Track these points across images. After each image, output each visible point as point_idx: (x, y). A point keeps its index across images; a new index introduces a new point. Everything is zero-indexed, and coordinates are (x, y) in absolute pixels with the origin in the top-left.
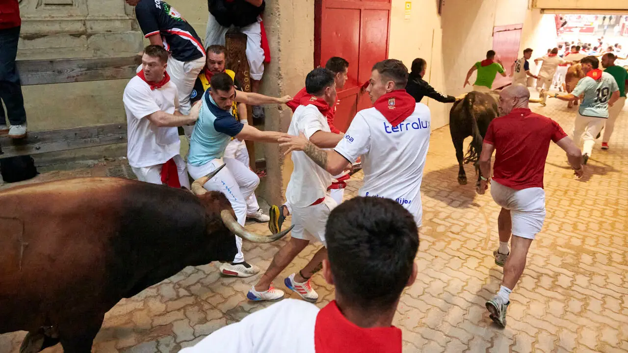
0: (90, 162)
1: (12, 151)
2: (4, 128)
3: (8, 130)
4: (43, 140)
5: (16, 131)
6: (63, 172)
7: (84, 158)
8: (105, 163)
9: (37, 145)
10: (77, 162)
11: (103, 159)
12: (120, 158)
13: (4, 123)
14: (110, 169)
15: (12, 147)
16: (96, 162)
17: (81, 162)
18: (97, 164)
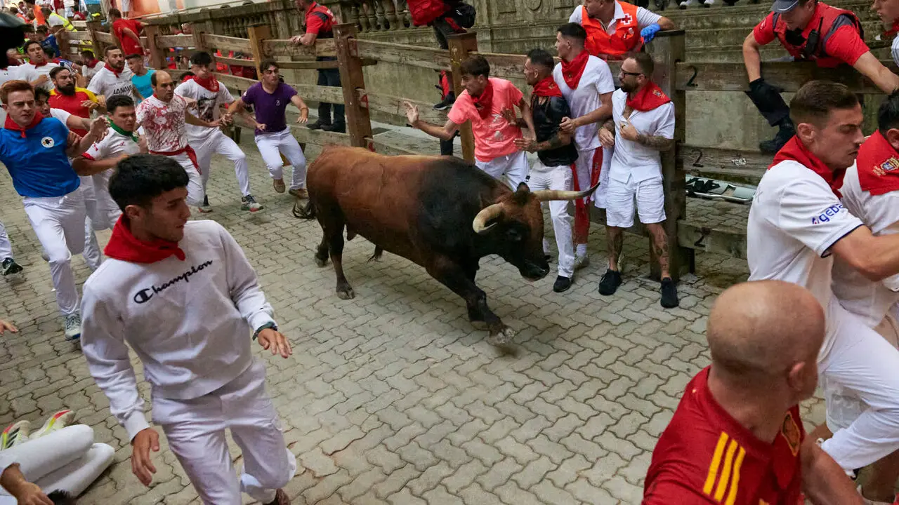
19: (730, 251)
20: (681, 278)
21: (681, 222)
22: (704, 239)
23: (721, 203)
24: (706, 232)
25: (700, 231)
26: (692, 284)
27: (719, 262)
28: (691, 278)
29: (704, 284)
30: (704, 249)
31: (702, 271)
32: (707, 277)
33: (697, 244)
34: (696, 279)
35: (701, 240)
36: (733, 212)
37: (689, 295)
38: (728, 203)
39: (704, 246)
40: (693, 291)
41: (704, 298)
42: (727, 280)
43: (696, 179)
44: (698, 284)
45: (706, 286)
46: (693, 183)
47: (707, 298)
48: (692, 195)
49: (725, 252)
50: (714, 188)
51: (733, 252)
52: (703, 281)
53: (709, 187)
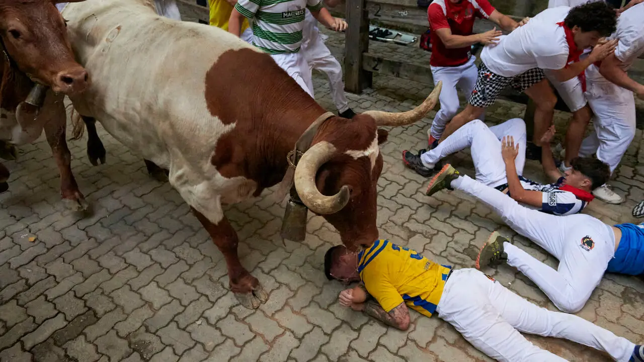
19: (393, 73)
20: (364, 91)
21: (365, 54)
22: (378, 66)
23: (391, 45)
24: (380, 60)
25: (376, 60)
26: (369, 94)
27: (386, 81)
28: (369, 91)
29: (377, 94)
30: (377, 72)
31: (377, 87)
32: (379, 90)
33: (374, 68)
34: (372, 91)
35: (376, 65)
36: (398, 50)
37: (367, 100)
38: (396, 45)
39: (378, 70)
40: (370, 98)
41: (376, 102)
42: (390, 92)
43: (378, 29)
44: (373, 94)
45: (378, 95)
46: (376, 31)
47: (378, 103)
48: (374, 39)
49: (390, 74)
50: (388, 35)
51: (395, 74)
52: (376, 92)
53: (386, 34)
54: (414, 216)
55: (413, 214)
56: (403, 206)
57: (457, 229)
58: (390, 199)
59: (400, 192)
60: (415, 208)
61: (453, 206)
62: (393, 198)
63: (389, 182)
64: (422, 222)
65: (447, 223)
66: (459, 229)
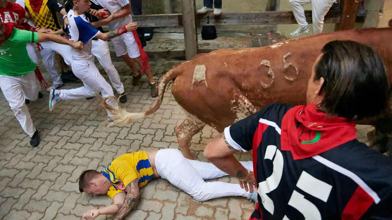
0: (242, 35)
1: (212, 23)
2: (212, 10)
3: (213, 11)
4: (228, 18)
5: (217, 11)
6: (229, 38)
7: (239, 32)
8: (250, 36)
9: (224, 21)
10: (235, 34)
11: (249, 34)
12: (259, 35)
13: (211, 7)
14: (252, 40)
15: (214, 20)
16: (245, 35)
17: (238, 34)
18: (246, 36)
54: (142, 144)
55: (141, 143)
56: (134, 140)
57: (170, 143)
58: (125, 139)
59: (130, 132)
60: (142, 139)
61: (164, 129)
62: (126, 138)
63: (121, 128)
64: (148, 146)
65: (163, 141)
66: (171, 142)
